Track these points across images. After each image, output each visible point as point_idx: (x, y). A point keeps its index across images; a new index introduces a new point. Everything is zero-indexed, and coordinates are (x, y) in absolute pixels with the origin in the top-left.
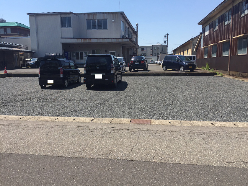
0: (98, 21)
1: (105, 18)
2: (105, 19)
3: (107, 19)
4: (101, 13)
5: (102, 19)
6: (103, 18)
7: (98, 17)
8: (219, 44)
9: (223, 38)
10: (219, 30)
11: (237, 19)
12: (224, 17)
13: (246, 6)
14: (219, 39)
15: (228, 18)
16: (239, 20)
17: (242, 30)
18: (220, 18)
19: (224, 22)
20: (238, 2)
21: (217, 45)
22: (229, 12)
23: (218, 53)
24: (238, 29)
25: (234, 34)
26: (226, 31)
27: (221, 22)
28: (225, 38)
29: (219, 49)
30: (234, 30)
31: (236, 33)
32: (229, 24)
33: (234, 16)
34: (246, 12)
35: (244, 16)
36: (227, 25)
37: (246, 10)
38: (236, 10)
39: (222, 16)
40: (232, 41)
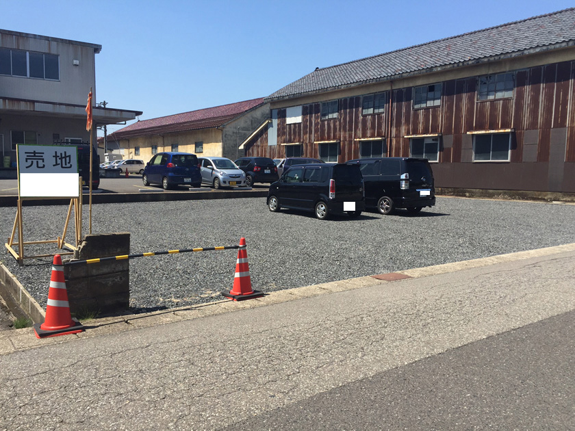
0: (30, 57)
1: (54, 51)
2: (53, 55)
3: (57, 56)
4: (41, 37)
5: (44, 53)
6: (47, 51)
7: (32, 46)
8: (346, 143)
9: (360, 133)
10: (345, 119)
11: (404, 110)
12: (361, 101)
13: (431, 94)
14: (347, 135)
15: (374, 105)
16: (412, 112)
17: (421, 127)
18: (345, 100)
19: (360, 109)
20: (405, 85)
21: (340, 143)
22: (375, 95)
23: (346, 156)
24: (408, 124)
25: (398, 131)
26: (369, 124)
27: (351, 108)
28: (369, 135)
29: (346, 151)
30: (398, 125)
31: (403, 129)
32: (379, 114)
33: (395, 104)
34: (430, 103)
35: (427, 109)
36: (373, 115)
37: (430, 100)
38: (402, 96)
39: (352, 99)
40: (391, 141)
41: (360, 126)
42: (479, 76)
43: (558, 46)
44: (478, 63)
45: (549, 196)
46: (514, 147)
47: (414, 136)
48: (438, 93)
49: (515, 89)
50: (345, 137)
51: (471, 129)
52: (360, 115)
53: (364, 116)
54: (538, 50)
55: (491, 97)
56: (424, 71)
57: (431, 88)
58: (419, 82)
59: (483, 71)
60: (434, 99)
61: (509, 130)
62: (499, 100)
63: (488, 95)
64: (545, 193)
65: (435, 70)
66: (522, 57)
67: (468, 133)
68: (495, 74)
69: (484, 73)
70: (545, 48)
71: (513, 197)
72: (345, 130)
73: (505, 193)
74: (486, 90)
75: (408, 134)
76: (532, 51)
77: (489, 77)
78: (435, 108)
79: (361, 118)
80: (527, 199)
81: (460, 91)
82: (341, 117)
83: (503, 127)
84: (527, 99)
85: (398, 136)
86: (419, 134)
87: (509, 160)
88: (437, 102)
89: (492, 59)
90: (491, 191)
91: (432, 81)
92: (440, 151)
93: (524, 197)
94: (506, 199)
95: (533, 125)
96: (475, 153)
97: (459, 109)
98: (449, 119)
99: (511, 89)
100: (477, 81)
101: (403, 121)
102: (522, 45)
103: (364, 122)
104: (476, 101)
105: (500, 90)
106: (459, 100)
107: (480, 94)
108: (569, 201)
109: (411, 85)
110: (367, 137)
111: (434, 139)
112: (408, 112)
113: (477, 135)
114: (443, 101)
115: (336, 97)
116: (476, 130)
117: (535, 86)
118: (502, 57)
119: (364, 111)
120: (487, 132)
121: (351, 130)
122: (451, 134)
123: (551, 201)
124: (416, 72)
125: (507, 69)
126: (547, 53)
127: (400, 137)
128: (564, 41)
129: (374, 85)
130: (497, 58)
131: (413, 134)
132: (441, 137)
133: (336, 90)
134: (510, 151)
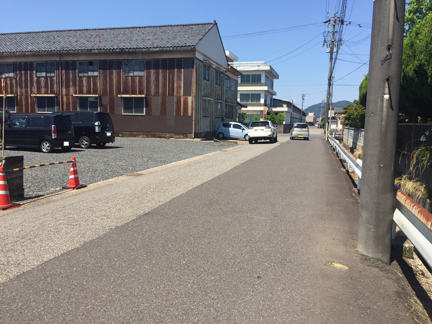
8: (23, 97)
9: (35, 90)
10: (20, 78)
11: (71, 76)
12: (35, 66)
13: (90, 67)
14: (24, 91)
15: (46, 70)
16: (77, 78)
17: (85, 89)
18: (20, 63)
19: (34, 72)
20: (71, 59)
21: (17, 97)
22: (47, 63)
23: (24, 107)
24: (75, 86)
25: (68, 91)
26: (43, 84)
27: (26, 70)
28: (43, 92)
29: (24, 103)
30: (67, 87)
31: (72, 90)
32: (51, 77)
33: (64, 71)
34: (90, 74)
35: (89, 77)
36: (46, 78)
37: (91, 71)
38: (69, 66)
39: (26, 63)
40: (62, 98)
41: (35, 84)
42: (123, 60)
43: (168, 49)
44: (122, 52)
45: (168, 135)
46: (147, 107)
47: (81, 95)
48: (96, 68)
49: (146, 71)
50: (22, 93)
51: (120, 93)
52: (35, 76)
53: (38, 78)
54: (158, 49)
55: (131, 74)
56: (86, 51)
57: (91, 63)
58: (82, 58)
59: (126, 57)
60: (93, 71)
61: (144, 96)
62: (137, 76)
63: (129, 72)
64: (165, 134)
65: (93, 51)
66: (148, 52)
67: (119, 96)
68: (133, 60)
69: (126, 58)
70: (161, 49)
71: (148, 136)
72: (21, 87)
73: (143, 134)
74: (128, 69)
75: (76, 93)
76: (154, 49)
77: (129, 61)
78: (94, 77)
79: (35, 79)
80: (156, 138)
81: (111, 68)
82: (17, 76)
83: (140, 93)
84: (153, 78)
85: (67, 94)
86: (84, 94)
87: (144, 114)
88: (96, 74)
89: (131, 50)
90: (135, 133)
91: (91, 58)
92: (100, 107)
93: (154, 136)
94: (144, 137)
95: (157, 93)
96: (124, 109)
97: (111, 80)
98: (105, 85)
99: (143, 71)
100: (122, 62)
101: (71, 84)
102: (148, 44)
103: (38, 82)
104: (122, 76)
105: (137, 71)
106: (111, 74)
107: (124, 71)
108: (178, 138)
109: (75, 59)
110: (42, 94)
111: (96, 98)
112: (74, 78)
113: (124, 98)
114: (100, 73)
115: (11, 60)
116: (123, 94)
117: (156, 70)
118: (137, 50)
119: (38, 73)
120: (131, 96)
121: (26, 87)
122: (107, 95)
123: (169, 138)
124: (79, 51)
125: (140, 58)
126: (162, 52)
127: (69, 95)
128: (171, 46)
129: (46, 55)
130: (134, 50)
131: (79, 94)
132: (100, 97)
133: (12, 55)
134: (144, 108)
